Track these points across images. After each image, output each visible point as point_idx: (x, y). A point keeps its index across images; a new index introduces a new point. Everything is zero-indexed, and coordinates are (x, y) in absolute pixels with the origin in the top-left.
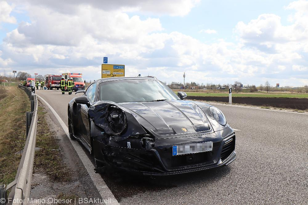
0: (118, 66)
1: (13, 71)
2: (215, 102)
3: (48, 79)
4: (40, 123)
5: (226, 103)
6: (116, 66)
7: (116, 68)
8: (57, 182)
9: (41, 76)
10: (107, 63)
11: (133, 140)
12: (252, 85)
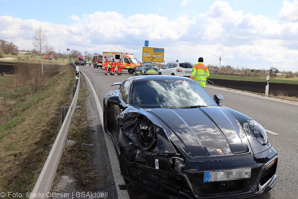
0: (158, 50)
1: (67, 49)
2: (250, 93)
3: (95, 59)
4: (80, 108)
5: (261, 95)
6: (156, 49)
7: (156, 51)
8: (82, 190)
9: (90, 54)
10: (148, 46)
11: (162, 158)
12: (288, 71)
